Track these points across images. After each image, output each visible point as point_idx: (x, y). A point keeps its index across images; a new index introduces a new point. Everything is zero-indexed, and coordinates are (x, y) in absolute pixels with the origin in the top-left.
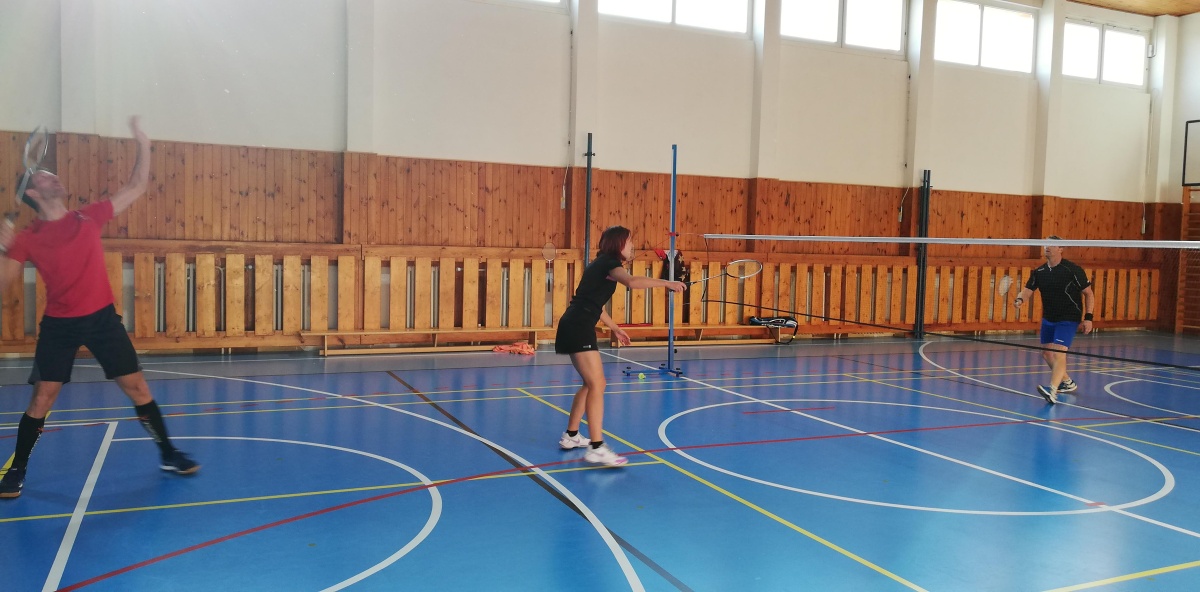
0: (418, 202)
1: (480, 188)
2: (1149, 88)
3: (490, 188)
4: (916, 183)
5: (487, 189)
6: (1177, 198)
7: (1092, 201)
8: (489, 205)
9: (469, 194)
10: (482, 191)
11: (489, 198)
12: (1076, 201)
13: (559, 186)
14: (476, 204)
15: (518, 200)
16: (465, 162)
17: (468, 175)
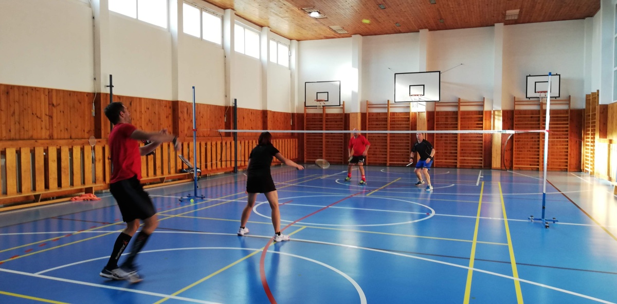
0: (14, 113)
1: (49, 104)
2: (290, 68)
3: (55, 104)
4: (231, 104)
5: (53, 105)
6: (302, 111)
7: (278, 112)
8: (55, 115)
9: (43, 109)
10: (51, 106)
11: (55, 110)
12: (274, 112)
13: (90, 103)
14: (47, 114)
15: (70, 111)
16: (40, 88)
17: (43, 96)
